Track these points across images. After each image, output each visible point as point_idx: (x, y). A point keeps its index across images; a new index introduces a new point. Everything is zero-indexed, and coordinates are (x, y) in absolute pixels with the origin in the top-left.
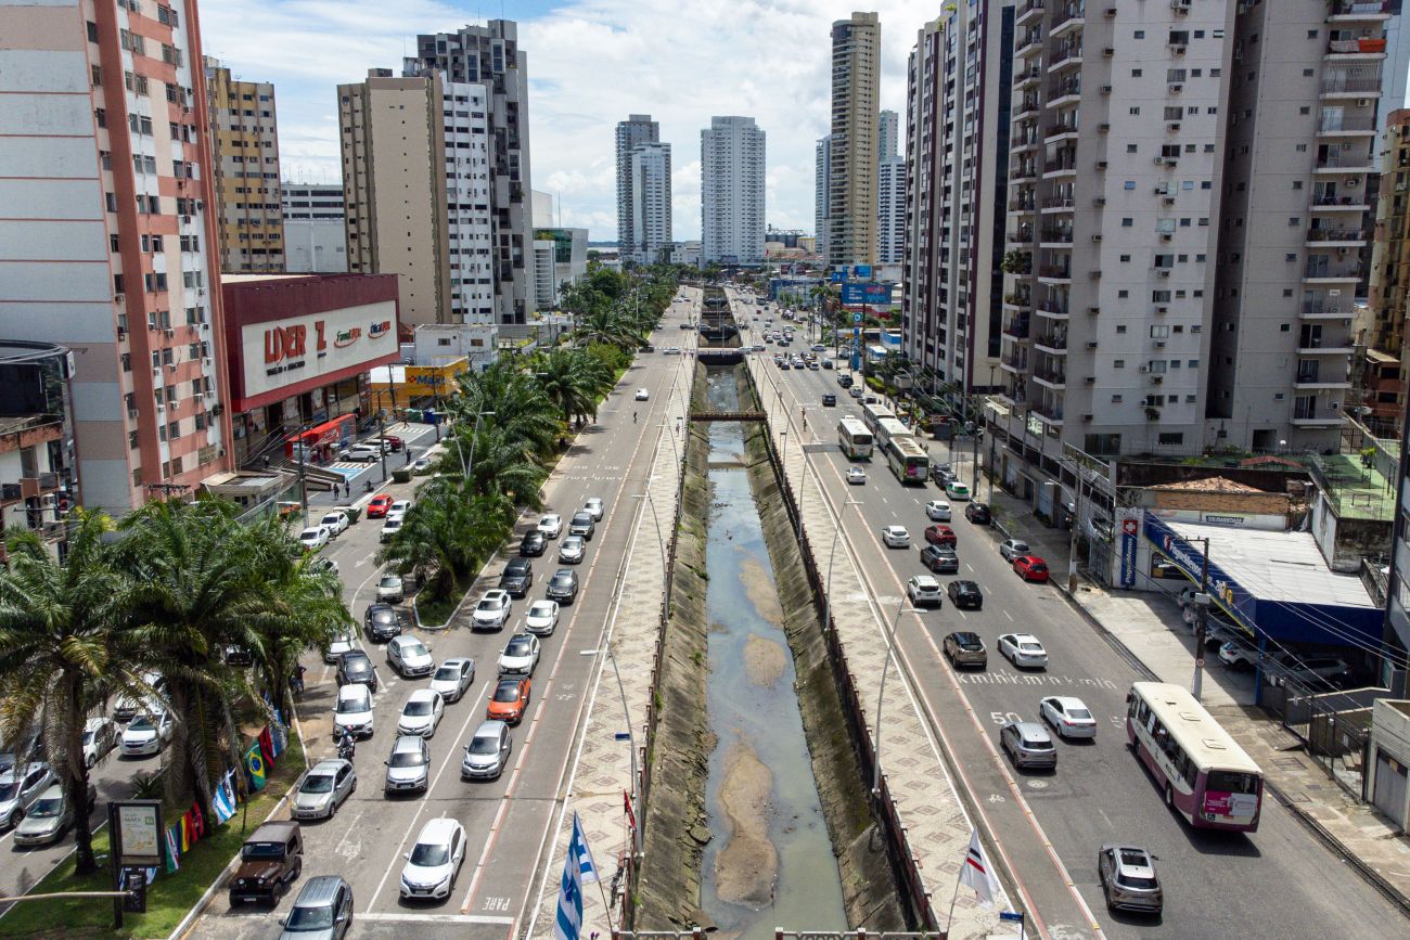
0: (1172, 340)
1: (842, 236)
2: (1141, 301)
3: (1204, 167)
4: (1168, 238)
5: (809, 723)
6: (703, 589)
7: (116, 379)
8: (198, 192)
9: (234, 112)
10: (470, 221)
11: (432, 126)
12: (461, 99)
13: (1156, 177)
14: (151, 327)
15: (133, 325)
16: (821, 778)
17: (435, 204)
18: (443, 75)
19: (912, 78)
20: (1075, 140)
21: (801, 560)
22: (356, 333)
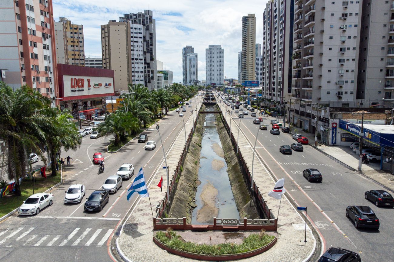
0: (345, 74)
1: (245, 76)
2: (335, 63)
3: (355, 20)
4: (344, 42)
5: (231, 178)
6: (200, 149)
7: (21, 83)
8: (49, 32)
9: (72, 33)
10: (138, 63)
11: (127, 36)
12: (135, 29)
13: (340, 23)
14: (32, 69)
15: (26, 67)
16: (234, 191)
17: (128, 58)
18: (131, 22)
19: (264, 18)
20: (314, 13)
21: (230, 141)
22: (100, 85)
